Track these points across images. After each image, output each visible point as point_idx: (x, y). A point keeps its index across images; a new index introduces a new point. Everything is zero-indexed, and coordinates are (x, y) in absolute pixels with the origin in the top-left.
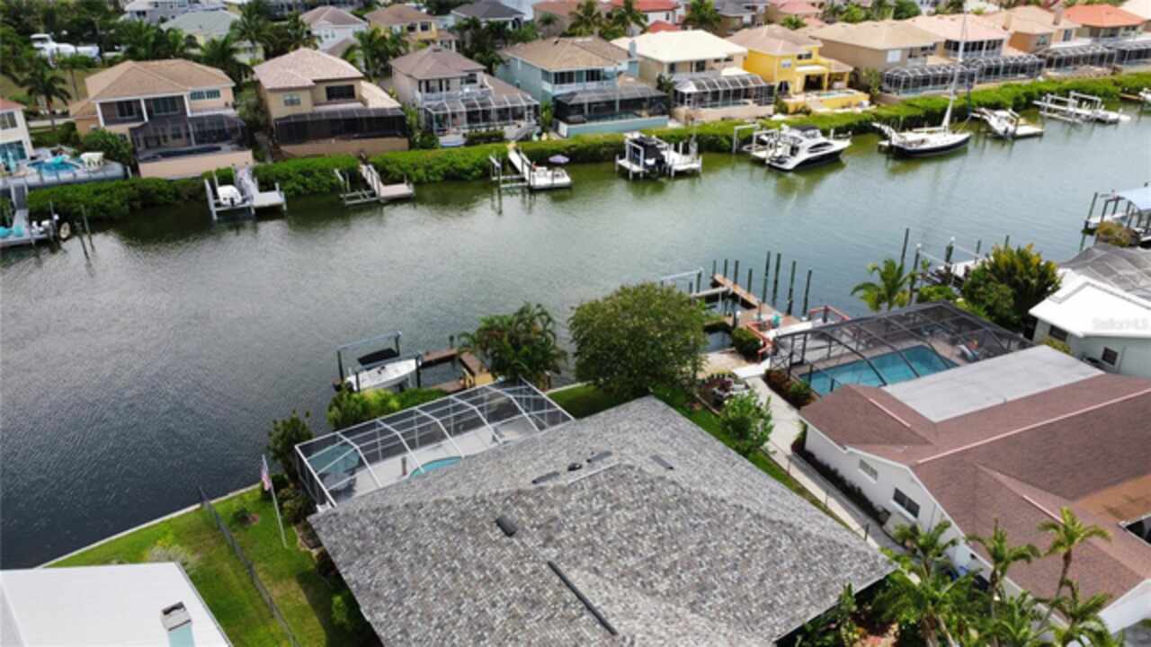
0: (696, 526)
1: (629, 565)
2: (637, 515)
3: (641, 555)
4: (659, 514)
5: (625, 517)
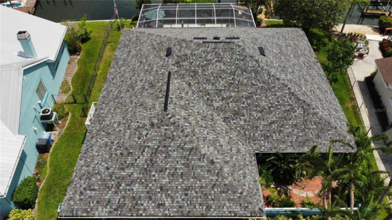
0: (254, 85)
1: (207, 88)
2: (227, 68)
3: (216, 86)
4: (239, 72)
5: (220, 67)
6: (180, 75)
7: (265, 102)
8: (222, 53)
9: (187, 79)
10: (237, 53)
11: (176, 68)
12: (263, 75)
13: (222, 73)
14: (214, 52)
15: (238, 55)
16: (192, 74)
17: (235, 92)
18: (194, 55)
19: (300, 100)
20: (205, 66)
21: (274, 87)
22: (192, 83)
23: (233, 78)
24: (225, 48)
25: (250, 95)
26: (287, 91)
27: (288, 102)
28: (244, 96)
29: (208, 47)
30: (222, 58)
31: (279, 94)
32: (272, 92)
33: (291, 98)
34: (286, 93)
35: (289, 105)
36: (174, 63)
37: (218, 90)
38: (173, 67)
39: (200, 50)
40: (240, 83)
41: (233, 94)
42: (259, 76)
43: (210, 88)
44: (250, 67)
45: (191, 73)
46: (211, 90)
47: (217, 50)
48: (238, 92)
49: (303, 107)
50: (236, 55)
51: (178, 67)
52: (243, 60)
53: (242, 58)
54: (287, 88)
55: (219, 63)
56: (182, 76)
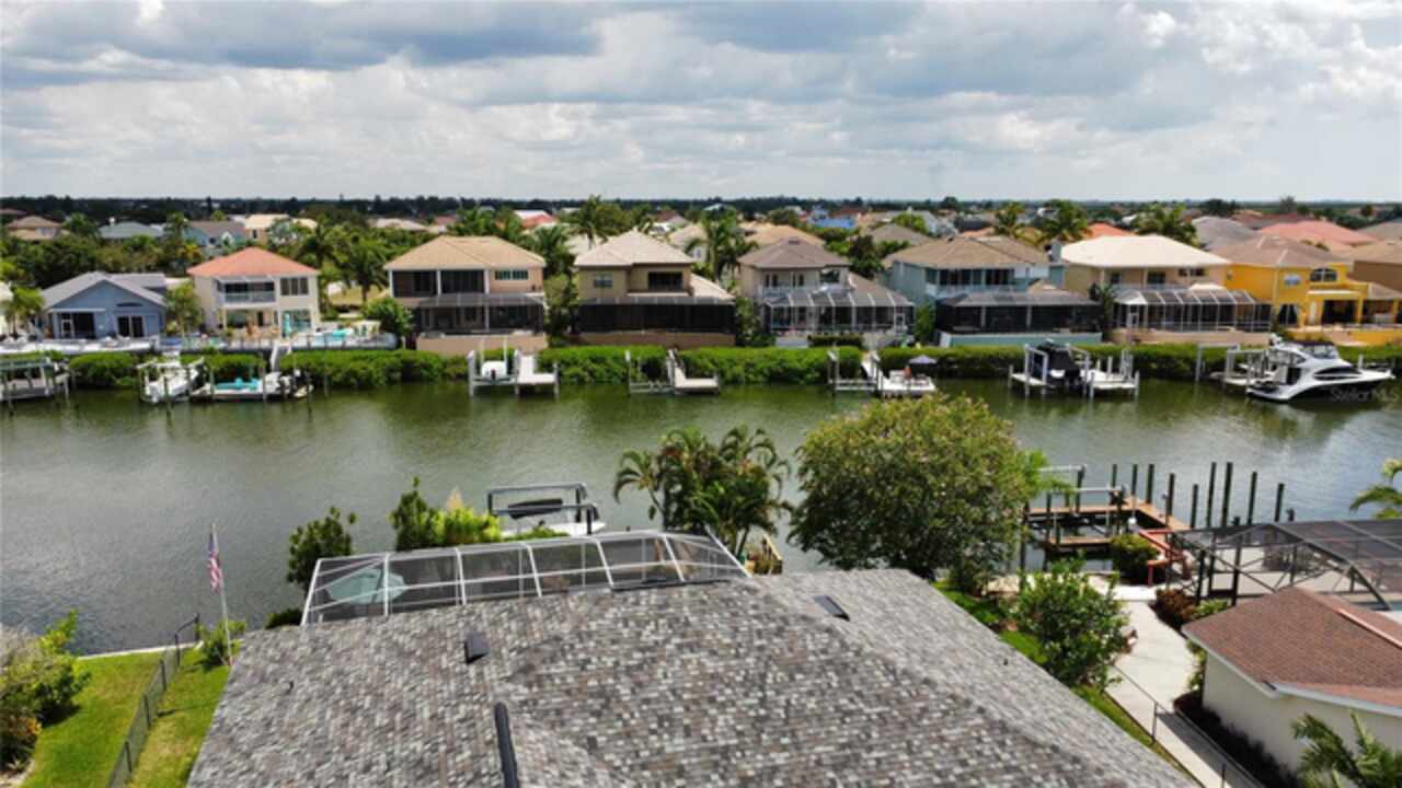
6: (546, 713)
7: (915, 770)
8: (693, 619)
9: (577, 725)
10: (752, 612)
11: (524, 690)
12: (870, 672)
13: (713, 687)
14: (662, 616)
15: (756, 617)
16: (595, 704)
17: (784, 748)
18: (590, 635)
19: (1035, 745)
20: (640, 667)
21: (924, 710)
22: (601, 740)
23: (763, 702)
24: (703, 602)
25: (848, 752)
26: (979, 720)
27: (998, 758)
28: (826, 760)
29: (637, 603)
30: (698, 634)
31: (953, 733)
32: (923, 729)
33: (1002, 744)
34: (977, 728)
35: (1008, 769)
36: (509, 674)
37: (713, 751)
38: (510, 687)
39: (610, 615)
40: (794, 715)
41: (780, 759)
42: (854, 679)
43: (682, 748)
44: (814, 653)
45: (590, 701)
46: (686, 754)
47: (671, 610)
48: (797, 746)
49: (1059, 770)
50: (749, 618)
51: (529, 685)
52: (779, 632)
53: (772, 625)
54: (972, 710)
55: (692, 651)
56: (552, 716)
